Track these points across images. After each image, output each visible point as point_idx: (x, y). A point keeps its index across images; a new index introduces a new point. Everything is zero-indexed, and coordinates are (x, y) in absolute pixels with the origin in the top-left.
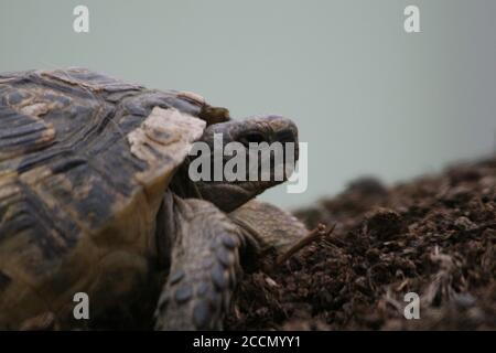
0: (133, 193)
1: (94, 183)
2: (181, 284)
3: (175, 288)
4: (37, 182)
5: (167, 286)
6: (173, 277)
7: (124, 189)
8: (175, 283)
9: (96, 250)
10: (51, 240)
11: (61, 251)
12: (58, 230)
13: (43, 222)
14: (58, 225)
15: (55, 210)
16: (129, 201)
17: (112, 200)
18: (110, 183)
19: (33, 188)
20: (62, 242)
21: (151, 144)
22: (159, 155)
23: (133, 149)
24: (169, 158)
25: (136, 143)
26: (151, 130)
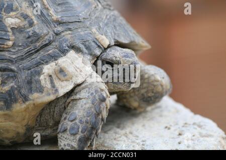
21: (54, 77)
22: (53, 86)
23: (42, 77)
24: (57, 90)
25: (45, 74)
26: (59, 68)
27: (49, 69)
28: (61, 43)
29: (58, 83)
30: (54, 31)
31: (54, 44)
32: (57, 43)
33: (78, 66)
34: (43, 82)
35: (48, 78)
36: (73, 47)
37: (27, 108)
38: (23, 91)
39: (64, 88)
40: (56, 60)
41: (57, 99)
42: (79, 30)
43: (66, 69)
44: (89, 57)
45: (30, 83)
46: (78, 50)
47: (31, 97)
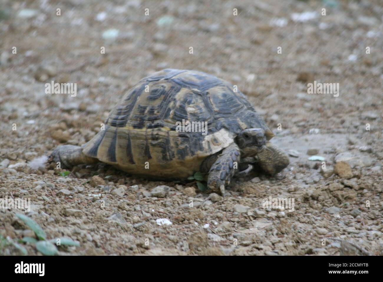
0: (194, 156)
1: (186, 146)
2: (219, 164)
3: (217, 166)
4: (173, 136)
5: (214, 164)
6: (217, 162)
7: (193, 153)
8: (217, 164)
9: (177, 165)
10: (166, 155)
11: (167, 160)
12: (169, 154)
13: (167, 149)
14: (170, 152)
15: (172, 147)
16: (192, 158)
17: (187, 154)
18: (190, 150)
19: (170, 137)
20: (168, 157)
21: (211, 143)
22: (209, 148)
23: (204, 142)
24: (211, 150)
25: (205, 141)
26: (214, 138)
27: (208, 138)
28: (217, 124)
29: (212, 146)
30: (214, 117)
31: (213, 124)
32: (215, 124)
33: (225, 138)
34: (204, 145)
35: (207, 143)
36: (224, 127)
37: (194, 159)
38: (192, 149)
39: (216, 149)
40: (213, 133)
41: (211, 156)
42: (229, 118)
43: (218, 138)
44: (233, 134)
45: (195, 144)
46: (227, 129)
47: (196, 153)
